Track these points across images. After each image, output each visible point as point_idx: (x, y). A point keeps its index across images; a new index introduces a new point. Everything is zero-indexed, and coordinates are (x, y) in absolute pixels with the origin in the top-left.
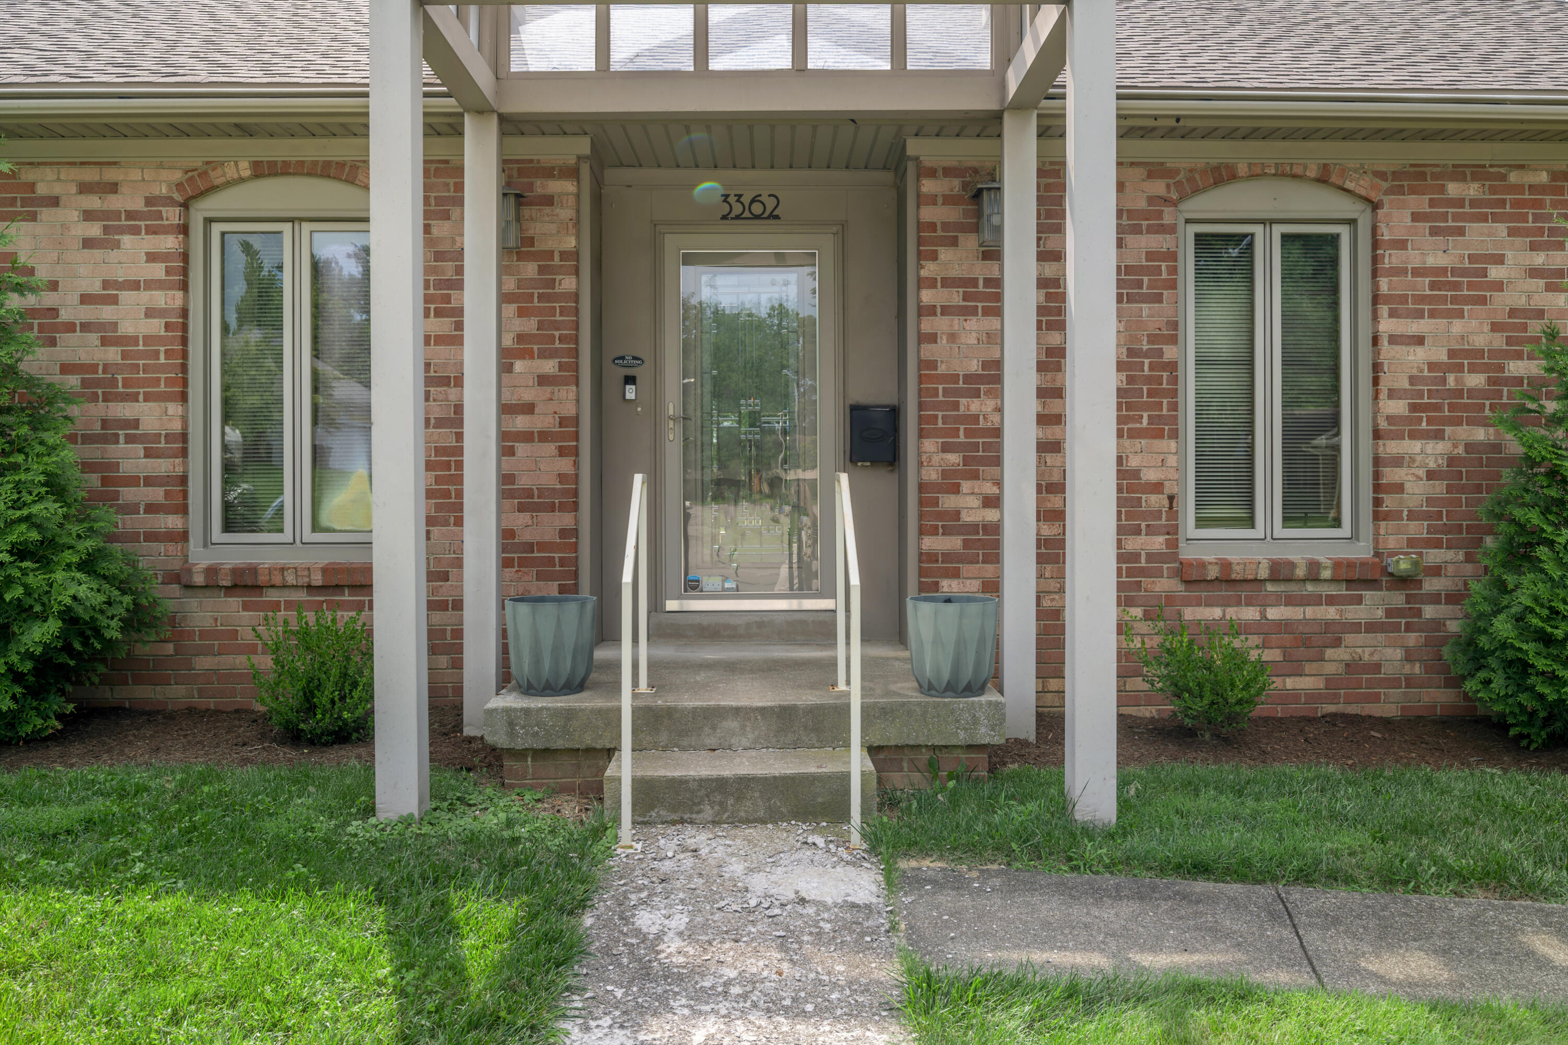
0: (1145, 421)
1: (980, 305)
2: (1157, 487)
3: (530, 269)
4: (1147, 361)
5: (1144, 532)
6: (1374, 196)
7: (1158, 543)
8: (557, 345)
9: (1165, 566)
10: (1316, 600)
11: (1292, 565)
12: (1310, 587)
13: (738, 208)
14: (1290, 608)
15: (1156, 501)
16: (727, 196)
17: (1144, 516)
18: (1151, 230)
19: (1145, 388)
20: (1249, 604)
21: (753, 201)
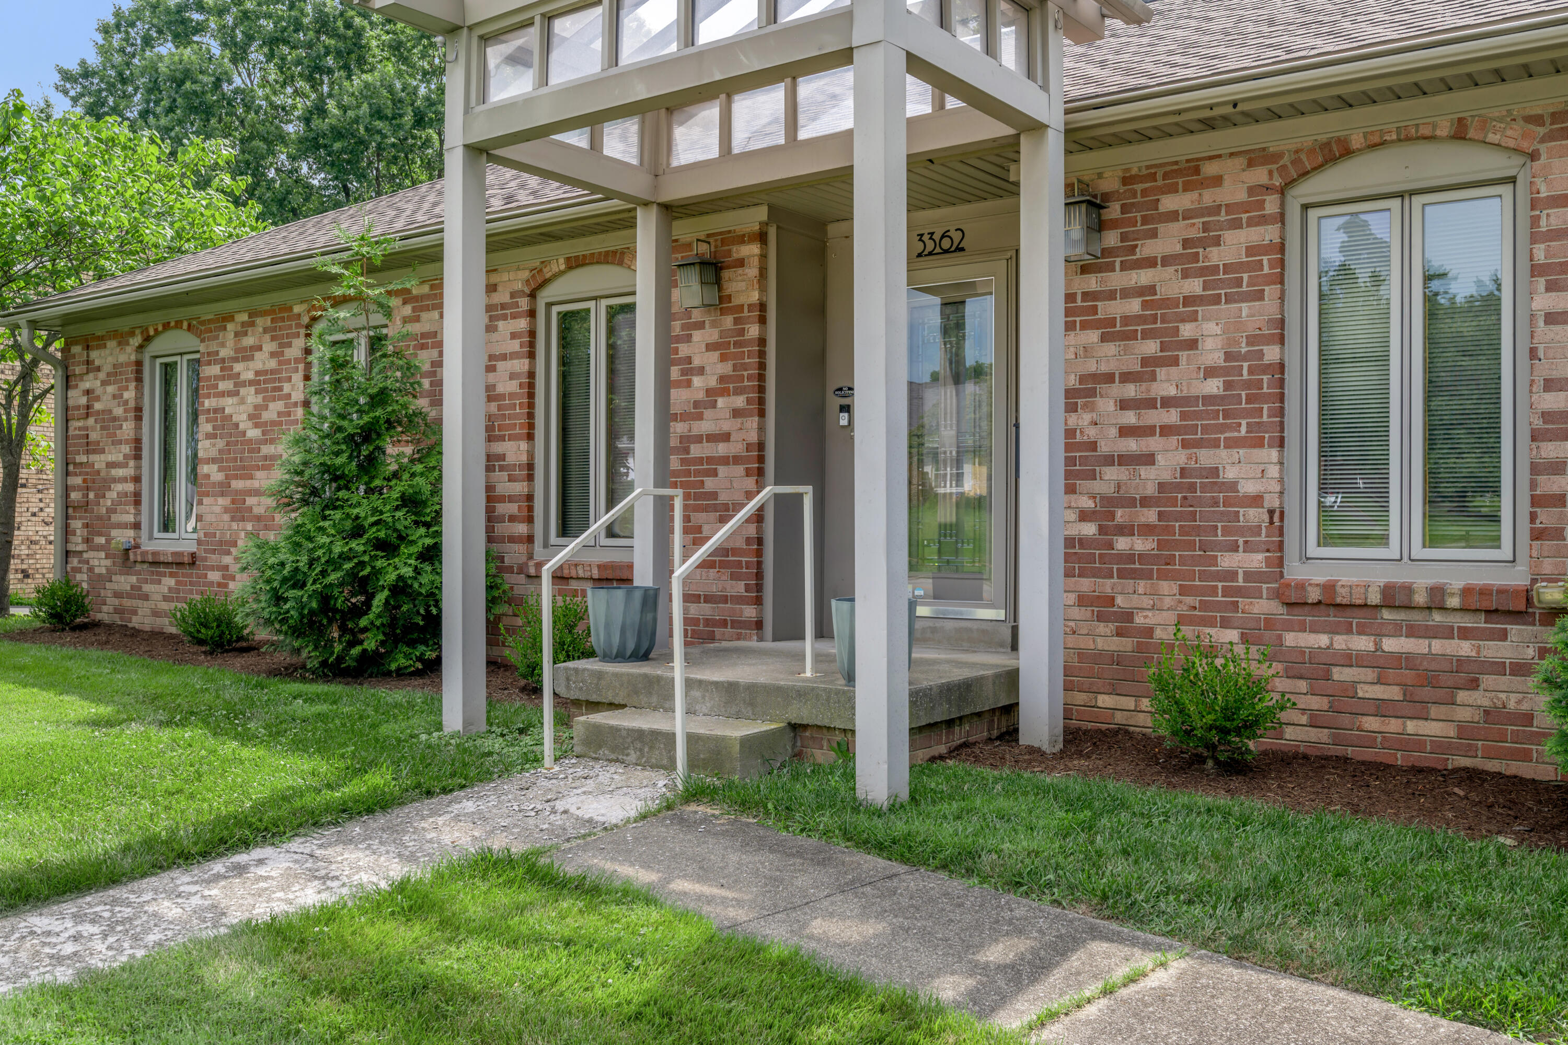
0: (1243, 429)
2: (1256, 500)
4: (1246, 365)
5: (1241, 549)
7: (1256, 561)
8: (746, 383)
9: (1265, 586)
10: (1447, 633)
11: (1409, 589)
12: (1437, 617)
13: (930, 246)
14: (1412, 640)
15: (1254, 516)
16: (922, 235)
17: (1241, 531)
18: (1251, 223)
19: (1243, 393)
20: (1361, 633)
21: (943, 236)
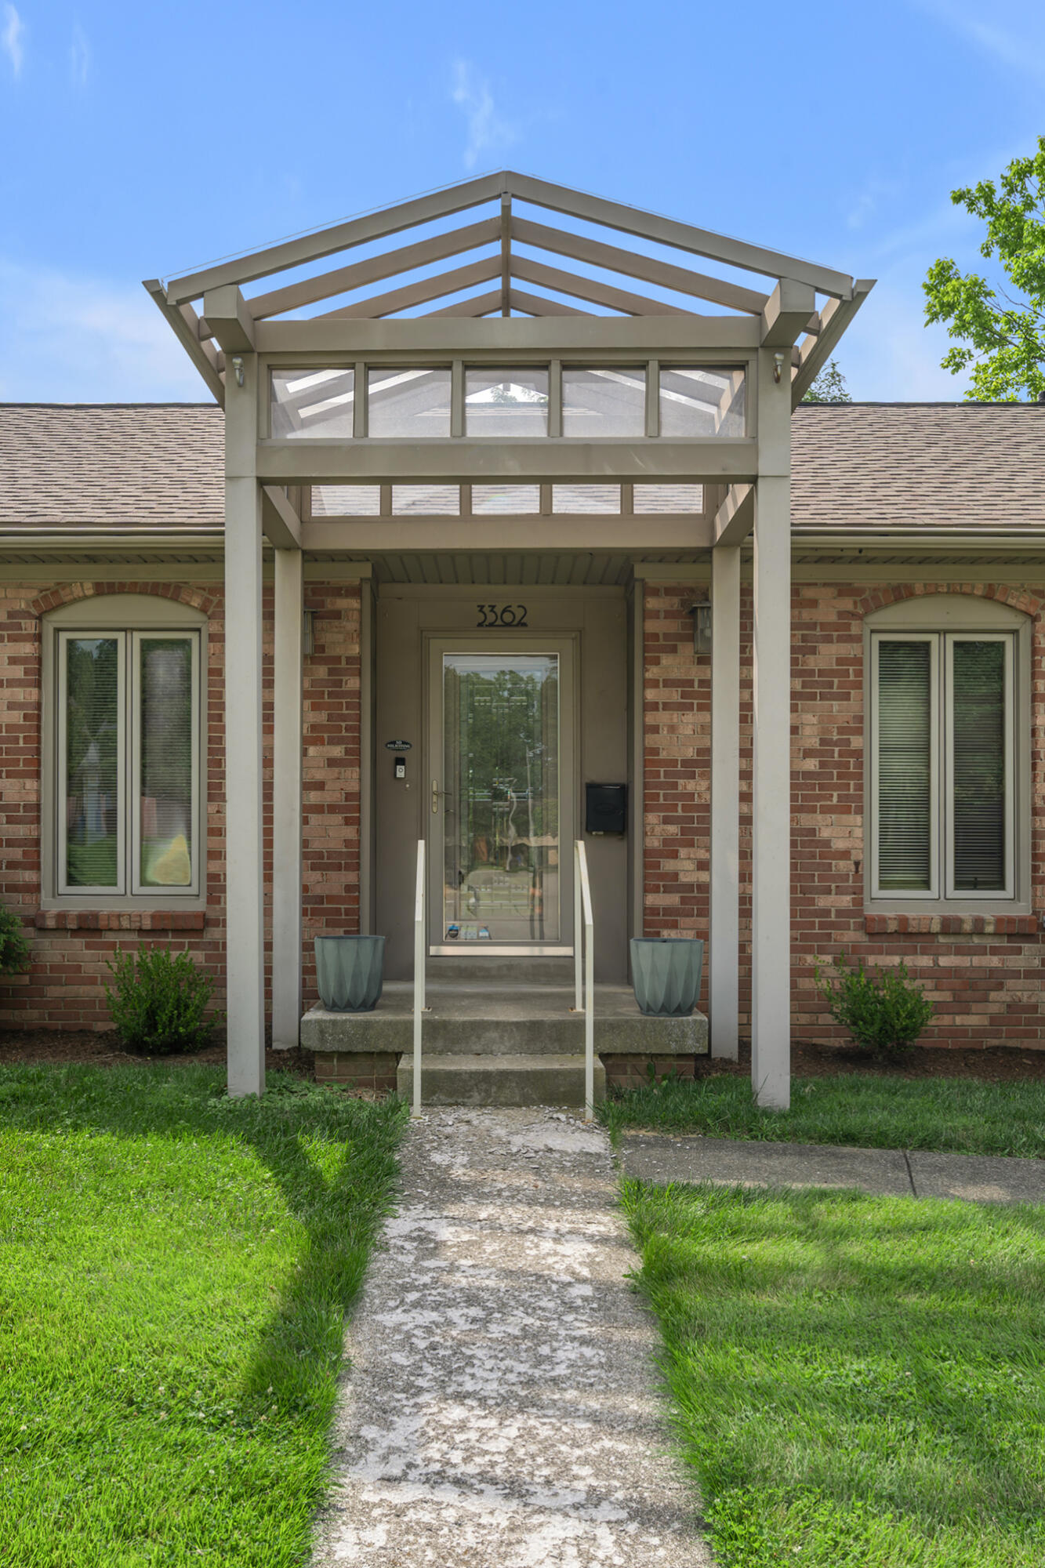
0: (835, 800)
1: (695, 702)
2: (845, 855)
3: (322, 671)
4: (837, 749)
5: (833, 892)
6: (1032, 611)
7: (845, 901)
8: (344, 733)
9: (852, 920)
10: (981, 951)
11: (960, 921)
12: (976, 940)
13: (491, 618)
14: (959, 957)
15: (844, 866)
16: (482, 607)
17: (833, 878)
18: (840, 639)
19: (835, 772)
20: (923, 954)
21: (504, 611)
